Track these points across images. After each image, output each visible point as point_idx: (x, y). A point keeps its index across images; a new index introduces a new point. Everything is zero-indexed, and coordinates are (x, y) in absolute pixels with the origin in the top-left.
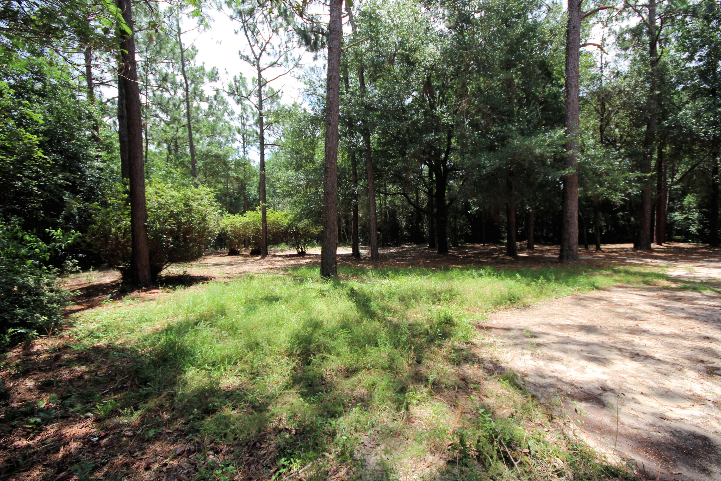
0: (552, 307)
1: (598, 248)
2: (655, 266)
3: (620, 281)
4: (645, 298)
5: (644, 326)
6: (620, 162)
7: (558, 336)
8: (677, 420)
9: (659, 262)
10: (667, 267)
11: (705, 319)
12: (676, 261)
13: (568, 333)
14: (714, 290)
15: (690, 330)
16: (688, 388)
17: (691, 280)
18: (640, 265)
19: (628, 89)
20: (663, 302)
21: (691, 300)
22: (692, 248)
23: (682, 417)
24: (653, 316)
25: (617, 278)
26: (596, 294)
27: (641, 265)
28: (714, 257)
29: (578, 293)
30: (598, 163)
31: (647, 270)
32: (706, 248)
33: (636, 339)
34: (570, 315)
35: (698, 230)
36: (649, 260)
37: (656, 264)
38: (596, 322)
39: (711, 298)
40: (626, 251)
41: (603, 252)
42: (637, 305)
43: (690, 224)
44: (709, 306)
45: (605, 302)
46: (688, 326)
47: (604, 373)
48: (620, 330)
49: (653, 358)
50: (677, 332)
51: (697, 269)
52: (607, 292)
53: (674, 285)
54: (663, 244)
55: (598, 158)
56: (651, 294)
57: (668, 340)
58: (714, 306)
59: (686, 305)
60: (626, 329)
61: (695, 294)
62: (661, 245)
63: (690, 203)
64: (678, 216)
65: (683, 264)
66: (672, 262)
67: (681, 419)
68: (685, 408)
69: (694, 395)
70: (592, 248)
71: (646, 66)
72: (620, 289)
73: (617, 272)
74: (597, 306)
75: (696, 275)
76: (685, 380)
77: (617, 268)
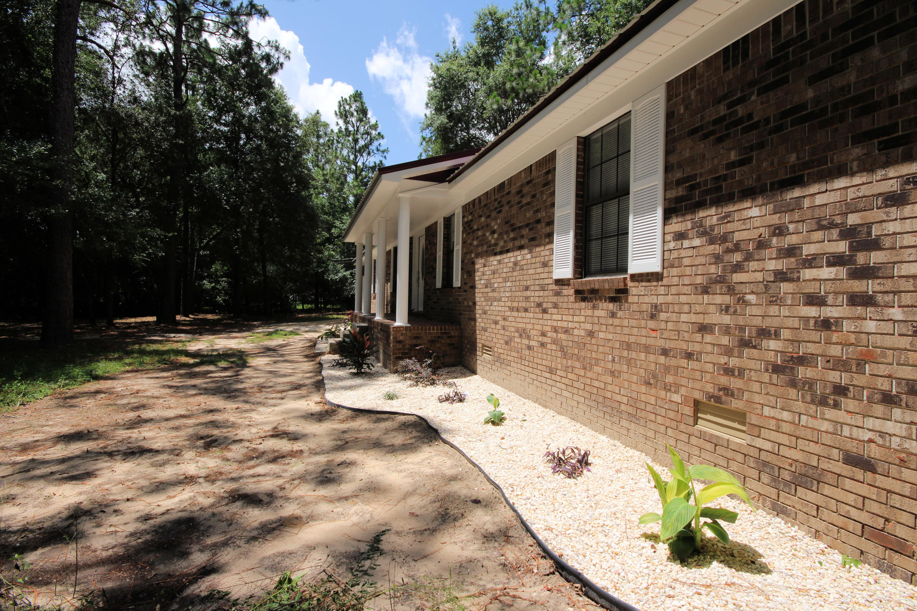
0: (11, 420)
1: (110, 325)
2: (177, 342)
3: (130, 364)
4: (157, 381)
5: (146, 414)
6: (138, 213)
7: (15, 464)
8: (163, 514)
9: (183, 337)
10: (189, 341)
11: (214, 392)
12: (201, 334)
13: (32, 453)
14: (227, 361)
15: (197, 407)
16: (181, 472)
17: (210, 353)
18: (160, 342)
19: (146, 124)
20: (176, 382)
21: (205, 374)
22: (218, 319)
23: (169, 508)
24: (161, 401)
25: (127, 361)
26: (93, 386)
27: (162, 341)
28: (235, 328)
29: (65, 390)
30: (104, 208)
31: (168, 347)
32: (229, 319)
33: (134, 434)
34: (43, 426)
35: (224, 300)
36: (173, 335)
37: (178, 339)
38: (84, 425)
39: (225, 369)
40: (147, 326)
41: (118, 328)
42: (144, 391)
43: (218, 294)
44: (221, 377)
45: (103, 395)
46: (195, 404)
47: (81, 494)
48: (117, 426)
49: (150, 451)
50: (183, 413)
51: (217, 341)
52: (110, 381)
53: (191, 361)
54: (191, 316)
55: (103, 202)
56: (165, 374)
57: (171, 424)
58: (226, 377)
59: (199, 381)
60: (124, 425)
61: (211, 368)
62: (189, 317)
63: (216, 270)
64: (207, 284)
65: (206, 336)
66: (197, 336)
67: (168, 510)
68: (174, 497)
69: (186, 478)
70: (103, 324)
71: (170, 106)
72: (129, 375)
73: (129, 353)
74: (90, 402)
75: (216, 347)
76: (181, 465)
77: (130, 348)
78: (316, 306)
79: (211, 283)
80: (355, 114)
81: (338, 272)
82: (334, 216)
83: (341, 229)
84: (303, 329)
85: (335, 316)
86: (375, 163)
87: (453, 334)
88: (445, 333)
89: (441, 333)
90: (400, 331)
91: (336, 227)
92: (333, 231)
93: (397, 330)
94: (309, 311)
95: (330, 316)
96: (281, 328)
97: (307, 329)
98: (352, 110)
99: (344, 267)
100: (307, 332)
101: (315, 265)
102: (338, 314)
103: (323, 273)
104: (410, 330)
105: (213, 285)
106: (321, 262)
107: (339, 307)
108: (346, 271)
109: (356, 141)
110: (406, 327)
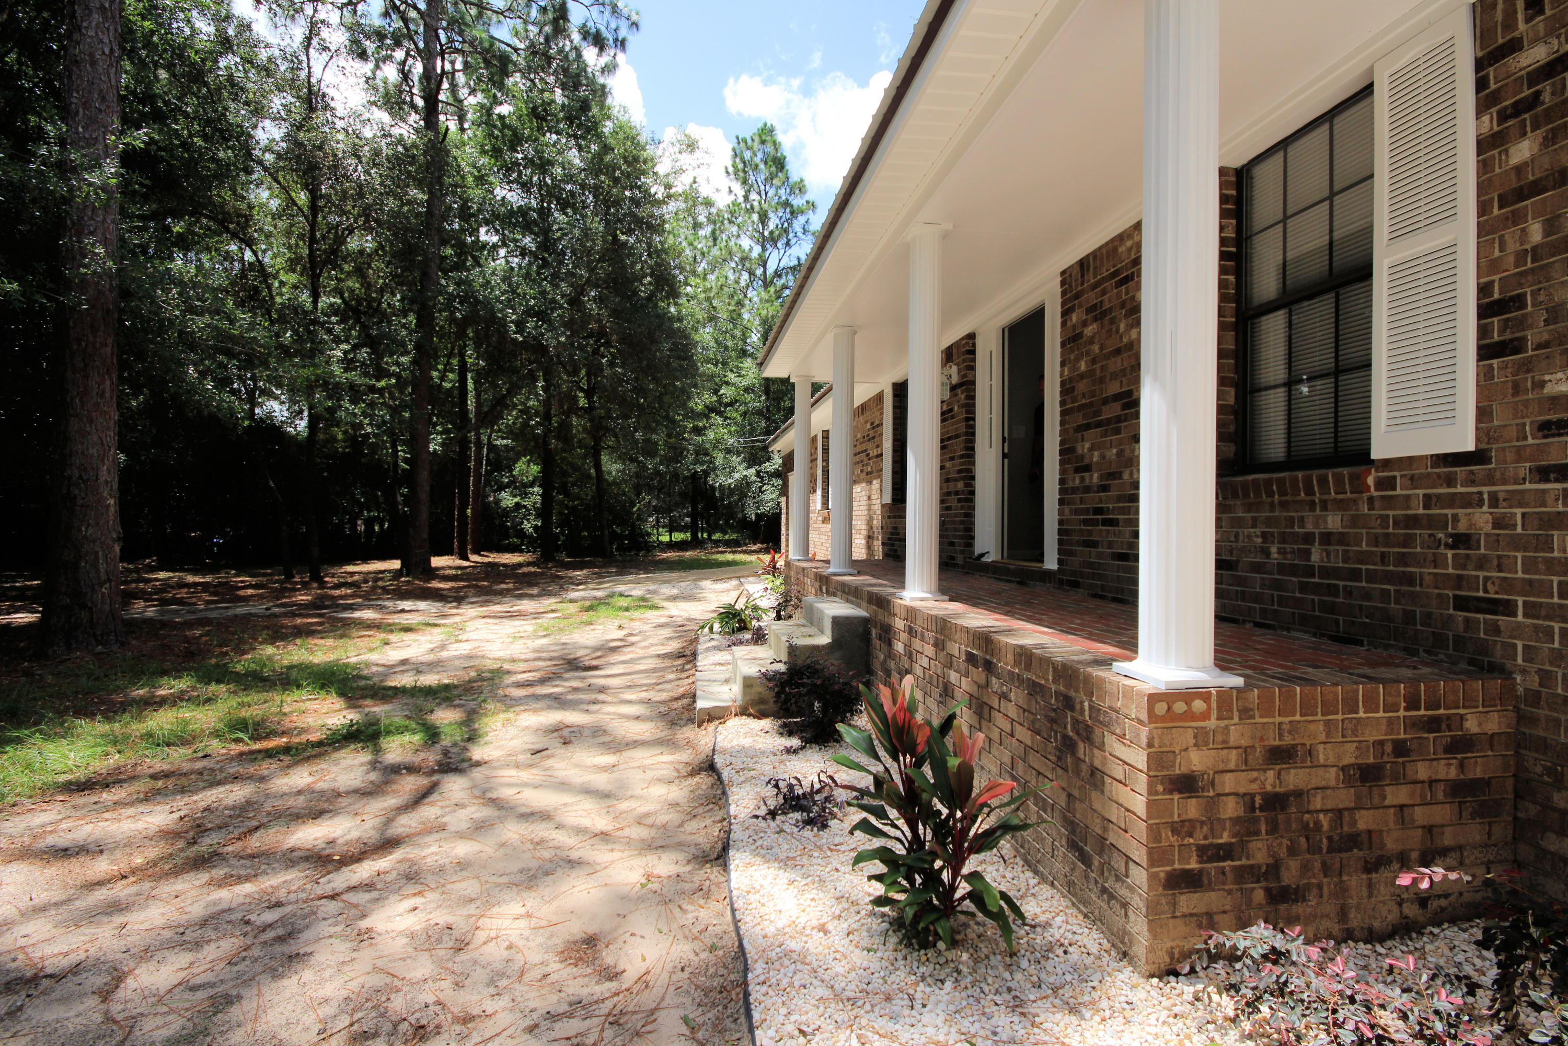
32: (535, 563)
43: (524, 517)
62: (467, 559)
63: (522, 473)
78: (694, 535)
79: (515, 496)
80: (762, 166)
81: (733, 470)
82: (724, 364)
83: (737, 388)
84: (667, 590)
85: (729, 557)
86: (799, 259)
87: (1472, 725)
88: (1433, 724)
89: (1412, 724)
90: (1189, 715)
91: (727, 383)
92: (722, 392)
93: (1170, 714)
94: (681, 546)
95: (721, 557)
96: (622, 588)
97: (675, 591)
98: (757, 160)
99: (743, 461)
100: (674, 598)
101: (691, 458)
102: (734, 552)
103: (706, 473)
104: (1245, 713)
105: (516, 500)
106: (701, 452)
107: (734, 536)
108: (747, 468)
109: (764, 218)
110: (1224, 695)
